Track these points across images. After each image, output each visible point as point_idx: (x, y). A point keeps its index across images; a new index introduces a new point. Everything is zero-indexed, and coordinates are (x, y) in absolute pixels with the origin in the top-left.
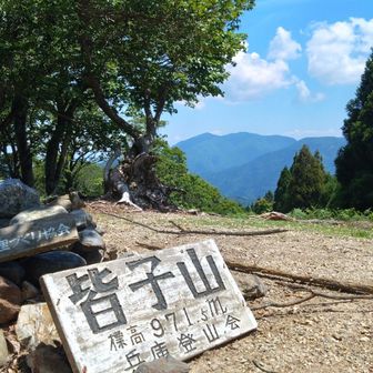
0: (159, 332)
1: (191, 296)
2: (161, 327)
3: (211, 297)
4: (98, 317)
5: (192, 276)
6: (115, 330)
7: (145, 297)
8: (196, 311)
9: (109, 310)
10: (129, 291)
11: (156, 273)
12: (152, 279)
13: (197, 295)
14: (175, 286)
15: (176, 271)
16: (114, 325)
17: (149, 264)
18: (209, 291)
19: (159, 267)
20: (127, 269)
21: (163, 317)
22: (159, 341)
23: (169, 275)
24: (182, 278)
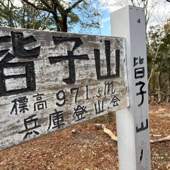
0: (61, 102)
1: (95, 78)
2: (64, 98)
3: (108, 80)
4: (7, 81)
5: (101, 63)
6: (21, 95)
7: (60, 71)
8: (94, 89)
9: (21, 76)
10: (47, 63)
11: (76, 53)
12: (71, 57)
13: (100, 77)
14: (86, 67)
15: (92, 55)
16: (22, 90)
17: (73, 44)
18: (109, 76)
19: (80, 48)
20: (52, 42)
21: (69, 90)
22: (59, 109)
23: (85, 57)
24: (93, 62)
